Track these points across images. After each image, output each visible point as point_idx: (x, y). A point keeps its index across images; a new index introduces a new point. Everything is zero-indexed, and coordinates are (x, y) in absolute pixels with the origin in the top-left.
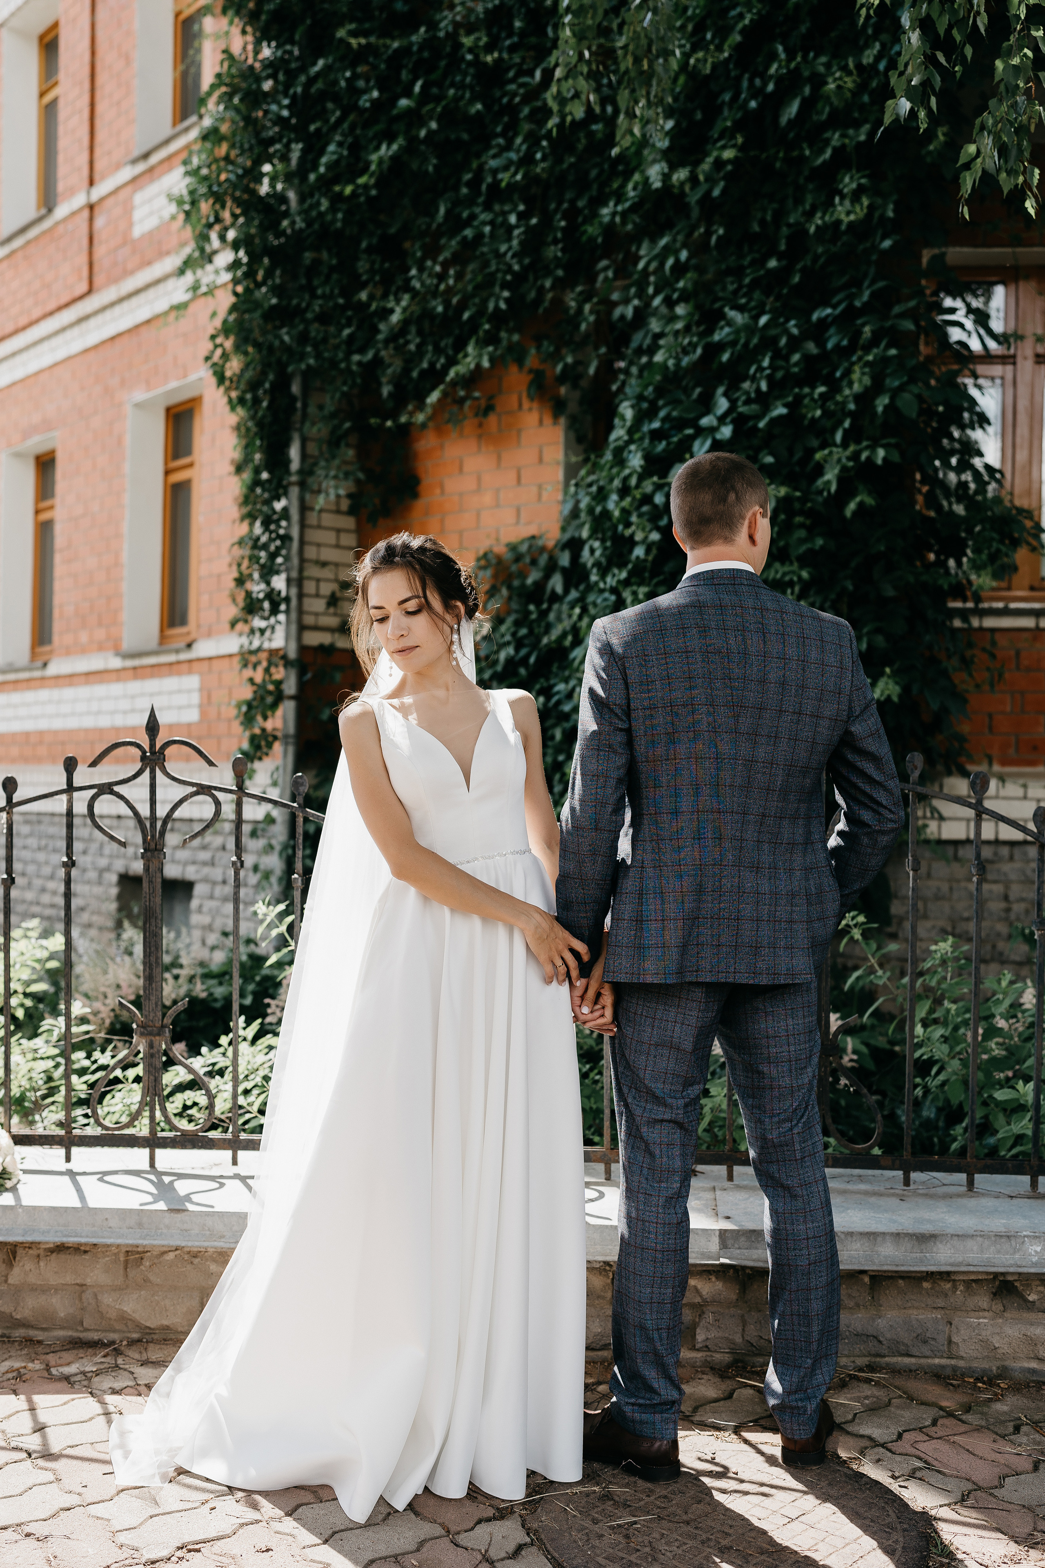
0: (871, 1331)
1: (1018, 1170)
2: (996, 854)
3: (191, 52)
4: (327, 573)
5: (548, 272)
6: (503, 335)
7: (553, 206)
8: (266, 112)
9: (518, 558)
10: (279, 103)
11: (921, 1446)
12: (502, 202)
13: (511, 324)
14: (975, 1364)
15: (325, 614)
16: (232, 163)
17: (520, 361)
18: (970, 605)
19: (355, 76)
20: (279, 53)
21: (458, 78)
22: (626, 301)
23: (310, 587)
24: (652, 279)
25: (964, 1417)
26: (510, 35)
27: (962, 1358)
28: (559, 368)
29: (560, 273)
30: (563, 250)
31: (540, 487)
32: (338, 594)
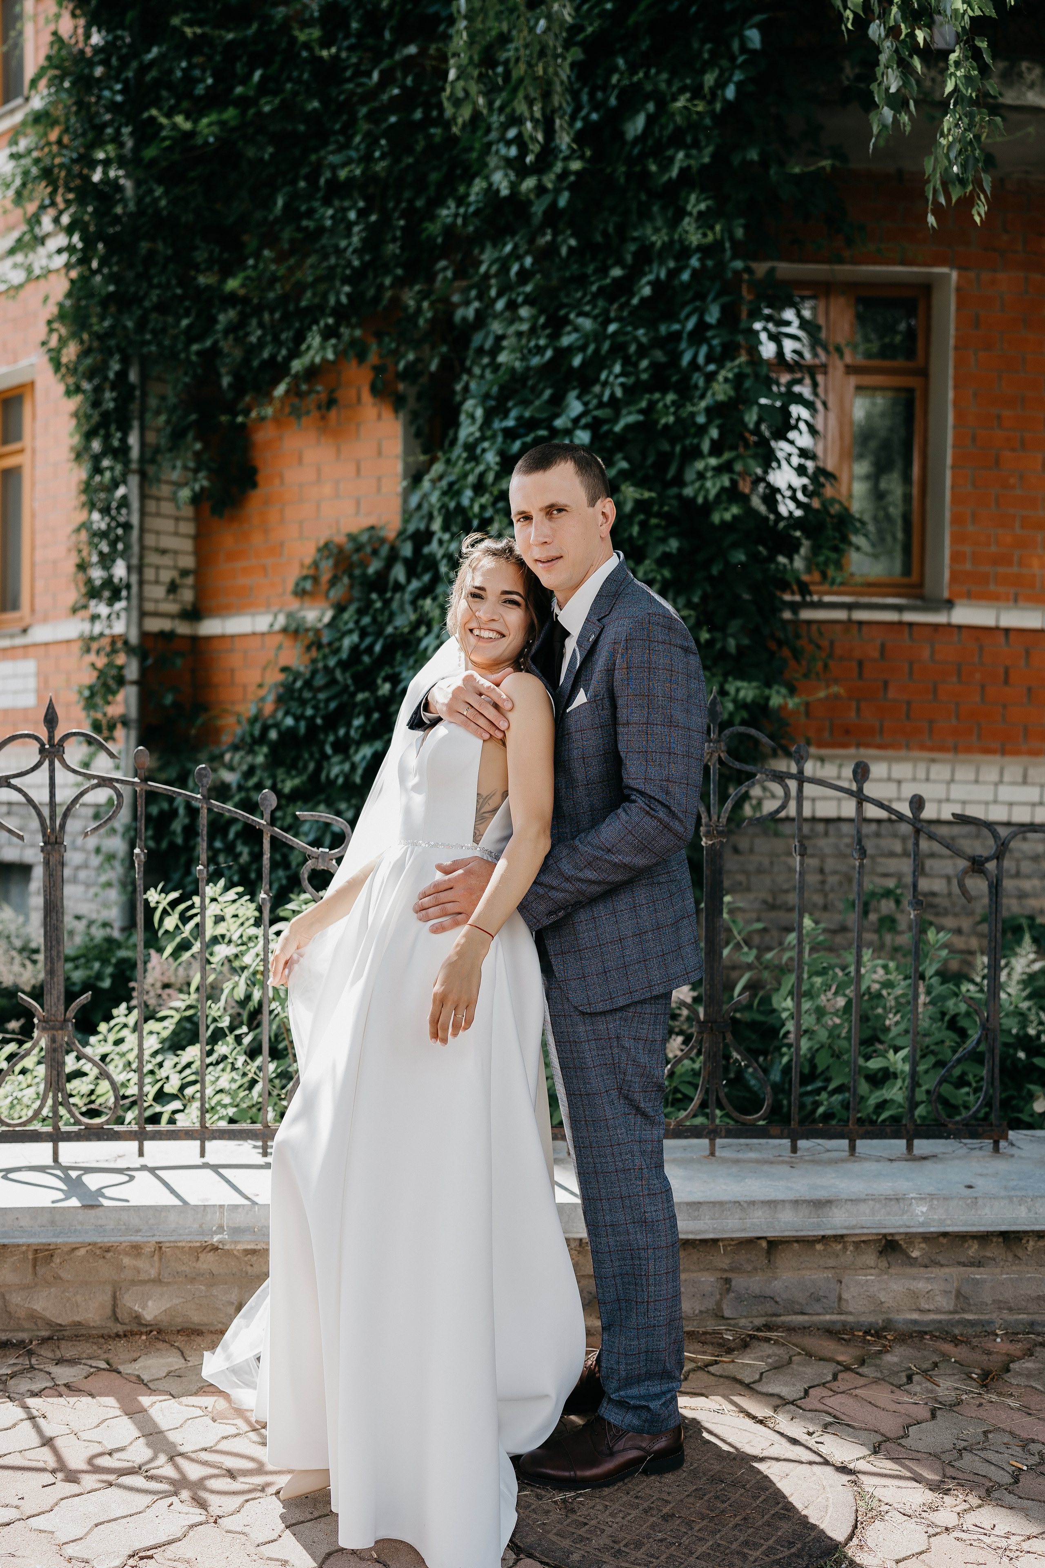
0: (768, 1293)
1: (896, 1136)
2: (812, 830)
3: (13, 34)
4: (167, 560)
5: (387, 271)
6: (344, 331)
7: (391, 205)
8: (99, 97)
9: (359, 548)
10: (111, 89)
11: (827, 1401)
12: (342, 199)
13: (354, 320)
14: (863, 1319)
15: (166, 600)
16: (66, 147)
17: (361, 357)
18: (798, 598)
19: (191, 66)
20: (110, 38)
21: (295, 74)
22: (467, 303)
23: (149, 574)
24: (493, 281)
25: (860, 1370)
26: (347, 36)
27: (851, 1313)
28: (402, 365)
29: (399, 271)
30: (402, 248)
31: (379, 479)
32: (178, 581)
